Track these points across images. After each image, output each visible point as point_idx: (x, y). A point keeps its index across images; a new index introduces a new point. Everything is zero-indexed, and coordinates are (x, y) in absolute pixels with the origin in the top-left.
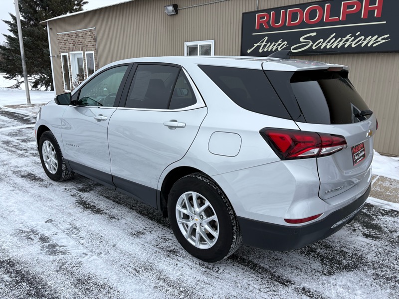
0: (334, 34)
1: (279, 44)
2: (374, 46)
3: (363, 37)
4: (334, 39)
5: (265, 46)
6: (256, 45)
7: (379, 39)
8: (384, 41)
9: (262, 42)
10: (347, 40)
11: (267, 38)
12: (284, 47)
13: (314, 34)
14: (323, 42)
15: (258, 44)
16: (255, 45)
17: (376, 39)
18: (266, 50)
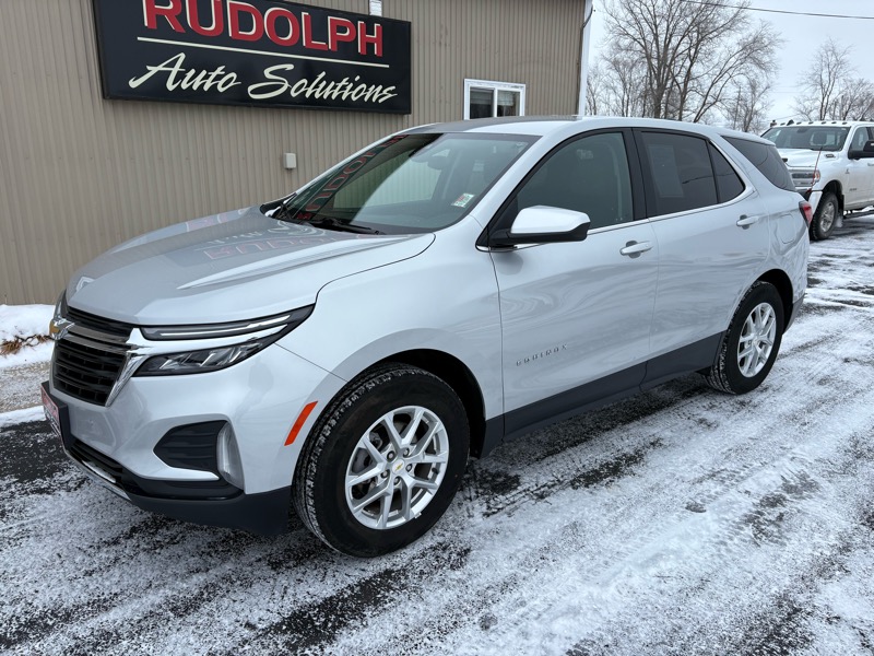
0: (323, 74)
1: (219, 77)
2: (380, 101)
3: (364, 86)
4: (324, 83)
5: (180, 76)
6: (153, 70)
7: (385, 92)
8: (390, 95)
9: (172, 65)
10: (344, 88)
11: (182, 56)
12: (231, 84)
13: (290, 67)
14: (308, 86)
15: (161, 68)
16: (149, 68)
17: (381, 92)
18: (184, 86)
